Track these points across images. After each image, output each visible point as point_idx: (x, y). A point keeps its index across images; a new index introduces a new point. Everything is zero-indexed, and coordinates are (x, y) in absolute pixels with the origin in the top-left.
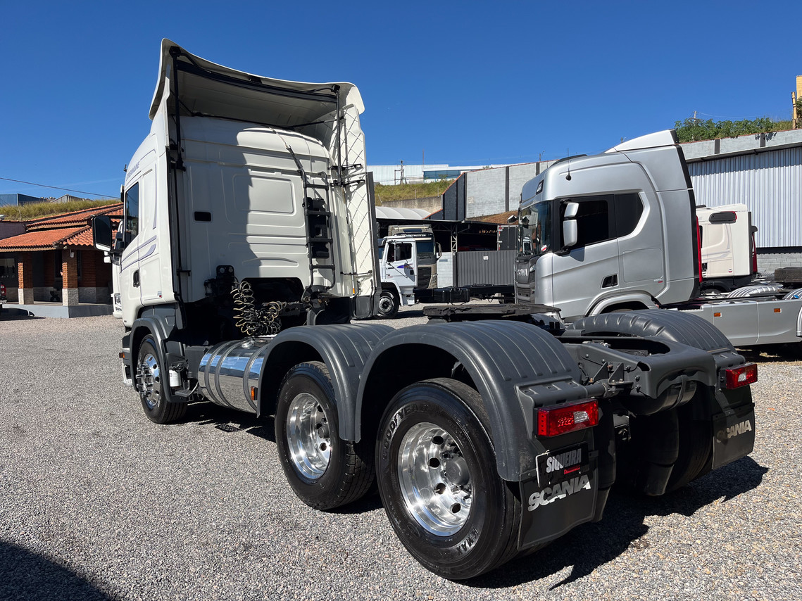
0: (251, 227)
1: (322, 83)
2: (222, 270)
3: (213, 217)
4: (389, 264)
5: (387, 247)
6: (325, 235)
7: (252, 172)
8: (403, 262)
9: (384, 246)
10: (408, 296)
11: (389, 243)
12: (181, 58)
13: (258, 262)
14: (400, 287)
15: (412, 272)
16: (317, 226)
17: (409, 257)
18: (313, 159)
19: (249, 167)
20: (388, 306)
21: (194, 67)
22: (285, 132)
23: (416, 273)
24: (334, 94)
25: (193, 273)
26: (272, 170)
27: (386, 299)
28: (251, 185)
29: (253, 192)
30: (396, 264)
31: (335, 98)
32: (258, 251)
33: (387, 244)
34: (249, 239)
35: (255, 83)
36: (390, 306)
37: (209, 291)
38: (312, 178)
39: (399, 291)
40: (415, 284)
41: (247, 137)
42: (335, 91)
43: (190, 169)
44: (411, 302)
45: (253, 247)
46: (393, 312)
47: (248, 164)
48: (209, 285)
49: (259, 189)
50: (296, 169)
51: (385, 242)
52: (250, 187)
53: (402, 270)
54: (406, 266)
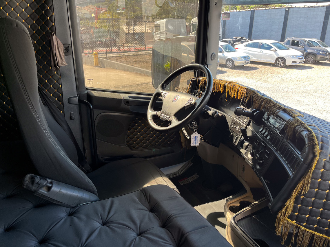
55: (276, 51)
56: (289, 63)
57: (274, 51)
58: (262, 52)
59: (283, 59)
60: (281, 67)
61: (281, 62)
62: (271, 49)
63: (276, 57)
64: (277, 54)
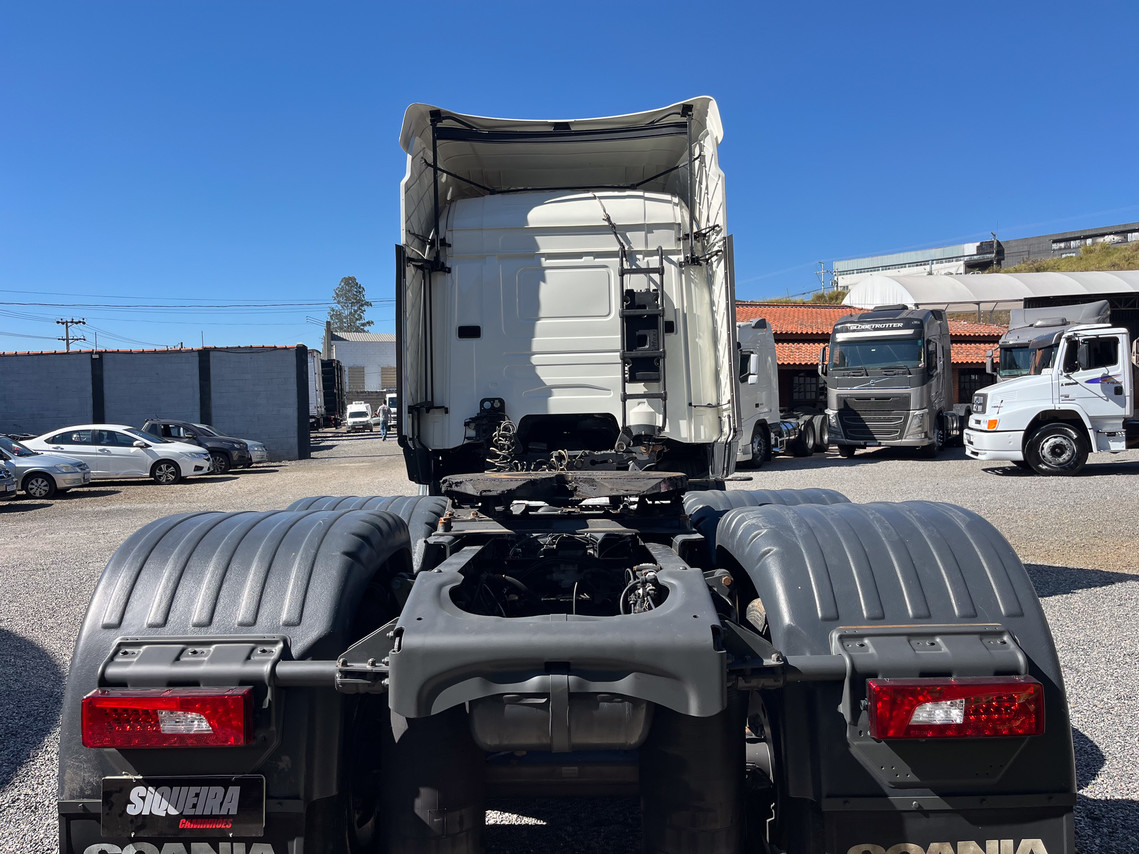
0: (537, 343)
1: (666, 107)
2: (487, 405)
3: (484, 332)
4: (1068, 377)
5: (1063, 346)
6: (656, 345)
7: (545, 263)
8: (1098, 372)
9: (1057, 345)
10: (1112, 434)
11: (1068, 339)
12: (446, 123)
13: (548, 391)
14: (1091, 419)
15: (1119, 391)
16: (641, 332)
17: (1113, 360)
18: (649, 228)
19: (543, 255)
20: (1063, 453)
21: (467, 132)
22: (616, 194)
23: (1127, 390)
24: (684, 119)
25: (451, 410)
26: (579, 255)
27: (1058, 440)
28: (544, 281)
29: (545, 291)
30: (1081, 375)
31: (683, 125)
32: (547, 376)
33: (1063, 341)
34: (535, 359)
35: (562, 129)
36: (1068, 453)
37: (472, 433)
38: (646, 259)
39: (1088, 425)
40: (1127, 411)
41: (544, 214)
42: (684, 114)
43: (456, 270)
44: (1119, 445)
45: (539, 371)
46: (1076, 464)
47: (542, 251)
48: (473, 425)
49: (555, 286)
50: (616, 248)
51: (1060, 337)
52: (542, 284)
53: (1097, 387)
54: (1105, 379)
55: (148, 446)
56: (187, 471)
57: (141, 447)
58: (109, 452)
59: (170, 462)
60: (169, 482)
61: (166, 472)
62: (135, 444)
63: (151, 461)
64: (153, 454)
